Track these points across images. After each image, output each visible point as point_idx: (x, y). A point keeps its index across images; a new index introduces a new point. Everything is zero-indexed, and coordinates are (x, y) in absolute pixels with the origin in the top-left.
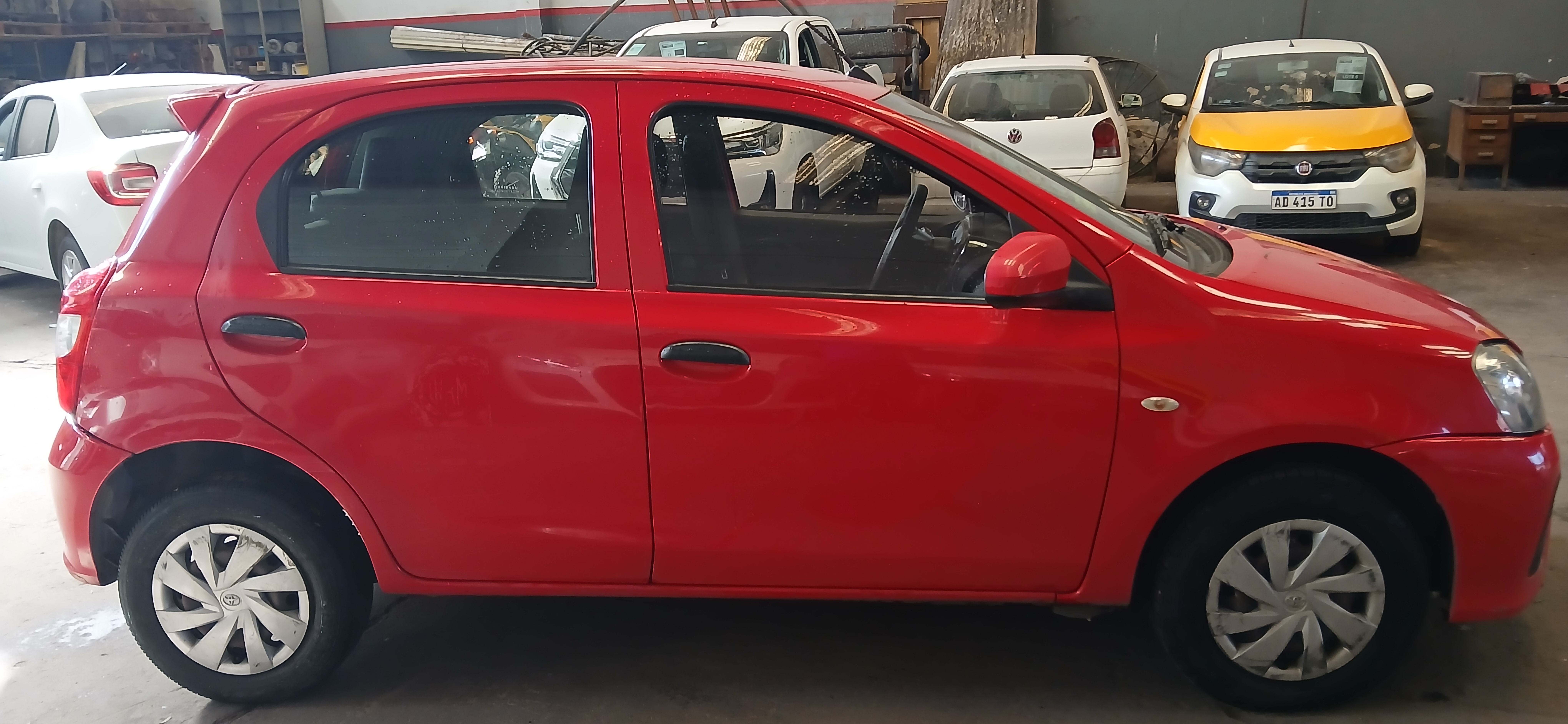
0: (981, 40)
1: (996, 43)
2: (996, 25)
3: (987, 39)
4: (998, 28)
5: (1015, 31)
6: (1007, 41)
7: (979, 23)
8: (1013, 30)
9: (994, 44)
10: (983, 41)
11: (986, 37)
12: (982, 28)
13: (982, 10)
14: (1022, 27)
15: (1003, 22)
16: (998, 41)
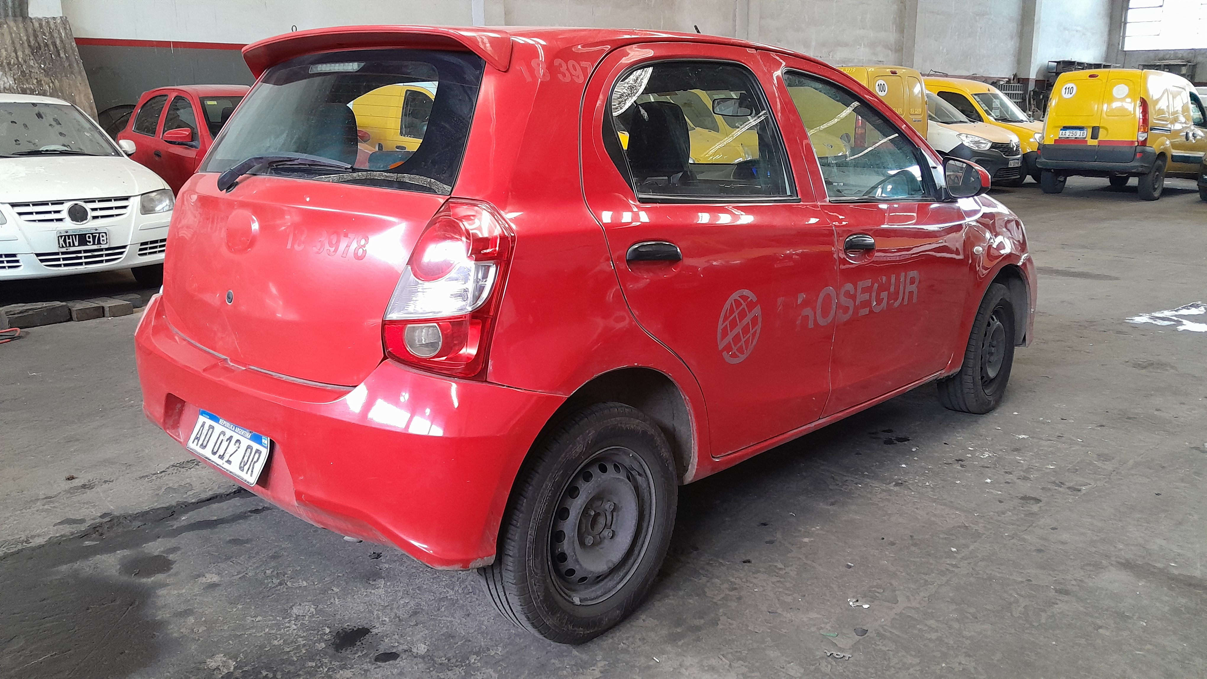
0: (31, 83)
1: (50, 87)
2: (43, 69)
3: (37, 82)
4: (46, 72)
5: (66, 76)
6: (61, 86)
7: (22, 66)
8: (64, 74)
9: (48, 87)
10: (33, 84)
11: (36, 81)
12: (28, 71)
13: (20, 54)
14: (72, 73)
15: (49, 66)
16: (51, 85)
